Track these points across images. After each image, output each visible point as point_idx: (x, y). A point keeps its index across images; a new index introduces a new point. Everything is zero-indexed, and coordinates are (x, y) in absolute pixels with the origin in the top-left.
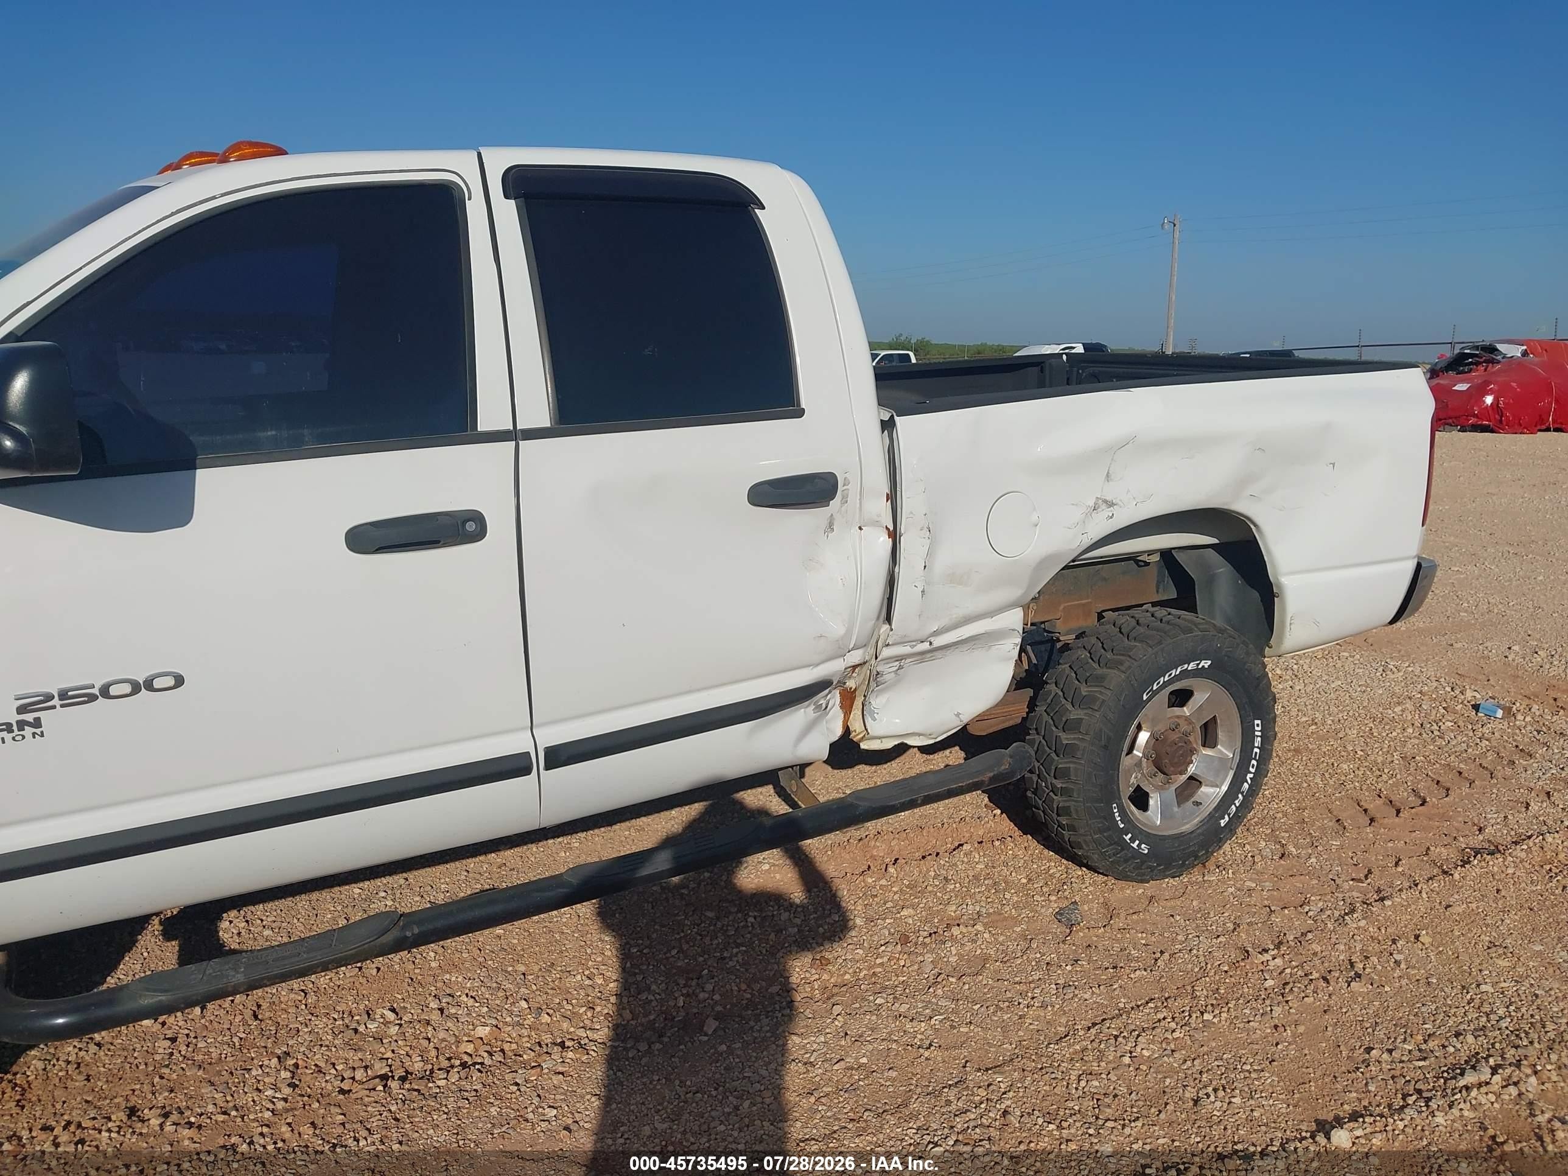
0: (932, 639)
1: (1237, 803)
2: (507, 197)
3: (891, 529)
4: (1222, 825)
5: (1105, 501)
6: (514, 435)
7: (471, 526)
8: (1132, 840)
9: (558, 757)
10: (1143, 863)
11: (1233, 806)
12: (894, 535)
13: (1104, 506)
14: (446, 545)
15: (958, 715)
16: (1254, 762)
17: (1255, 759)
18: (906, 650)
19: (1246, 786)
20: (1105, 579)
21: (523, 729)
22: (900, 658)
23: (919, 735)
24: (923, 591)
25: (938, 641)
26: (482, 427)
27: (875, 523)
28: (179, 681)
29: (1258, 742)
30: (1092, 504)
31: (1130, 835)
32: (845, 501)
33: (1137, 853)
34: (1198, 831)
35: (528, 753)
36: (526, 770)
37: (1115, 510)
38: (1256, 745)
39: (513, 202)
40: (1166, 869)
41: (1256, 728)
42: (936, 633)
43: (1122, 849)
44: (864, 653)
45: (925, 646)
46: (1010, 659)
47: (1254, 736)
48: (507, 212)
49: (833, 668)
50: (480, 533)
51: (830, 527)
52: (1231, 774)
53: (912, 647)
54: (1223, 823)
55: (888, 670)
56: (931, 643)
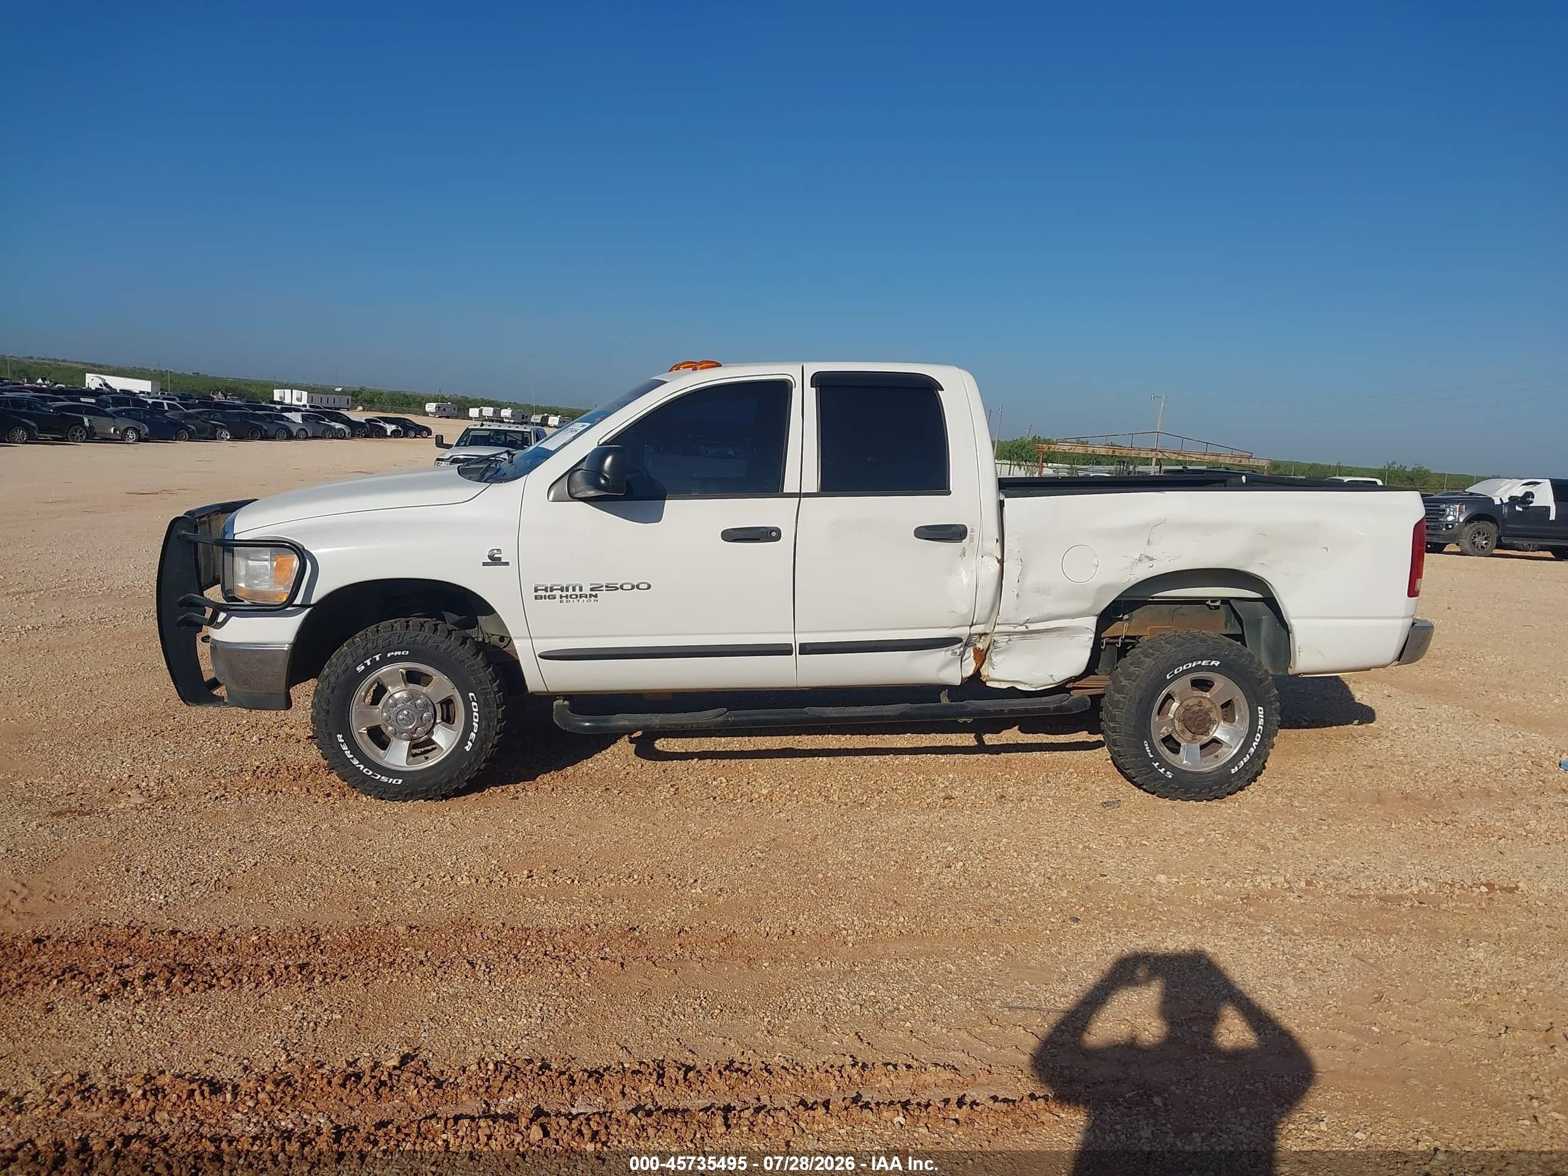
0: (1028, 625)
1: (1245, 760)
2: (812, 386)
3: (999, 558)
4: (1233, 772)
5: (1148, 557)
6: (800, 495)
7: (774, 534)
8: (1160, 767)
9: (807, 649)
10: (1167, 784)
11: (1242, 762)
12: (1001, 562)
13: (1146, 560)
14: (762, 541)
15: (1051, 676)
16: (1258, 735)
17: (1259, 733)
18: (1011, 629)
19: (1252, 750)
20: (1183, 614)
21: (791, 632)
22: (1009, 634)
23: (1025, 684)
24: (1017, 595)
25: (1032, 627)
26: (785, 491)
27: (991, 555)
28: (649, 587)
29: (1261, 721)
30: (1138, 557)
31: (1157, 764)
32: (972, 541)
33: (1163, 777)
34: (1214, 773)
35: (791, 644)
36: (789, 653)
37: (1155, 563)
38: (1260, 723)
39: (814, 389)
40: (1185, 793)
41: (1260, 712)
42: (1027, 621)
43: (1151, 772)
44: (986, 627)
45: (1023, 628)
46: (1088, 647)
47: (1258, 718)
48: (811, 393)
49: (963, 632)
50: (778, 538)
51: (964, 554)
52: (1242, 740)
53: (1015, 627)
54: (1233, 771)
55: (1002, 640)
56: (1027, 627)
